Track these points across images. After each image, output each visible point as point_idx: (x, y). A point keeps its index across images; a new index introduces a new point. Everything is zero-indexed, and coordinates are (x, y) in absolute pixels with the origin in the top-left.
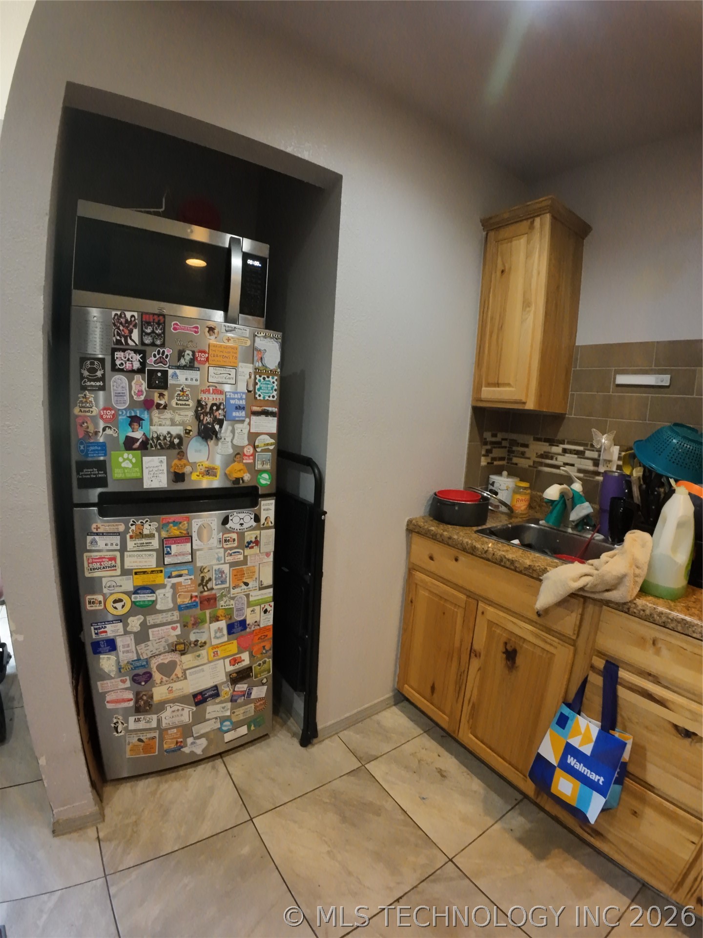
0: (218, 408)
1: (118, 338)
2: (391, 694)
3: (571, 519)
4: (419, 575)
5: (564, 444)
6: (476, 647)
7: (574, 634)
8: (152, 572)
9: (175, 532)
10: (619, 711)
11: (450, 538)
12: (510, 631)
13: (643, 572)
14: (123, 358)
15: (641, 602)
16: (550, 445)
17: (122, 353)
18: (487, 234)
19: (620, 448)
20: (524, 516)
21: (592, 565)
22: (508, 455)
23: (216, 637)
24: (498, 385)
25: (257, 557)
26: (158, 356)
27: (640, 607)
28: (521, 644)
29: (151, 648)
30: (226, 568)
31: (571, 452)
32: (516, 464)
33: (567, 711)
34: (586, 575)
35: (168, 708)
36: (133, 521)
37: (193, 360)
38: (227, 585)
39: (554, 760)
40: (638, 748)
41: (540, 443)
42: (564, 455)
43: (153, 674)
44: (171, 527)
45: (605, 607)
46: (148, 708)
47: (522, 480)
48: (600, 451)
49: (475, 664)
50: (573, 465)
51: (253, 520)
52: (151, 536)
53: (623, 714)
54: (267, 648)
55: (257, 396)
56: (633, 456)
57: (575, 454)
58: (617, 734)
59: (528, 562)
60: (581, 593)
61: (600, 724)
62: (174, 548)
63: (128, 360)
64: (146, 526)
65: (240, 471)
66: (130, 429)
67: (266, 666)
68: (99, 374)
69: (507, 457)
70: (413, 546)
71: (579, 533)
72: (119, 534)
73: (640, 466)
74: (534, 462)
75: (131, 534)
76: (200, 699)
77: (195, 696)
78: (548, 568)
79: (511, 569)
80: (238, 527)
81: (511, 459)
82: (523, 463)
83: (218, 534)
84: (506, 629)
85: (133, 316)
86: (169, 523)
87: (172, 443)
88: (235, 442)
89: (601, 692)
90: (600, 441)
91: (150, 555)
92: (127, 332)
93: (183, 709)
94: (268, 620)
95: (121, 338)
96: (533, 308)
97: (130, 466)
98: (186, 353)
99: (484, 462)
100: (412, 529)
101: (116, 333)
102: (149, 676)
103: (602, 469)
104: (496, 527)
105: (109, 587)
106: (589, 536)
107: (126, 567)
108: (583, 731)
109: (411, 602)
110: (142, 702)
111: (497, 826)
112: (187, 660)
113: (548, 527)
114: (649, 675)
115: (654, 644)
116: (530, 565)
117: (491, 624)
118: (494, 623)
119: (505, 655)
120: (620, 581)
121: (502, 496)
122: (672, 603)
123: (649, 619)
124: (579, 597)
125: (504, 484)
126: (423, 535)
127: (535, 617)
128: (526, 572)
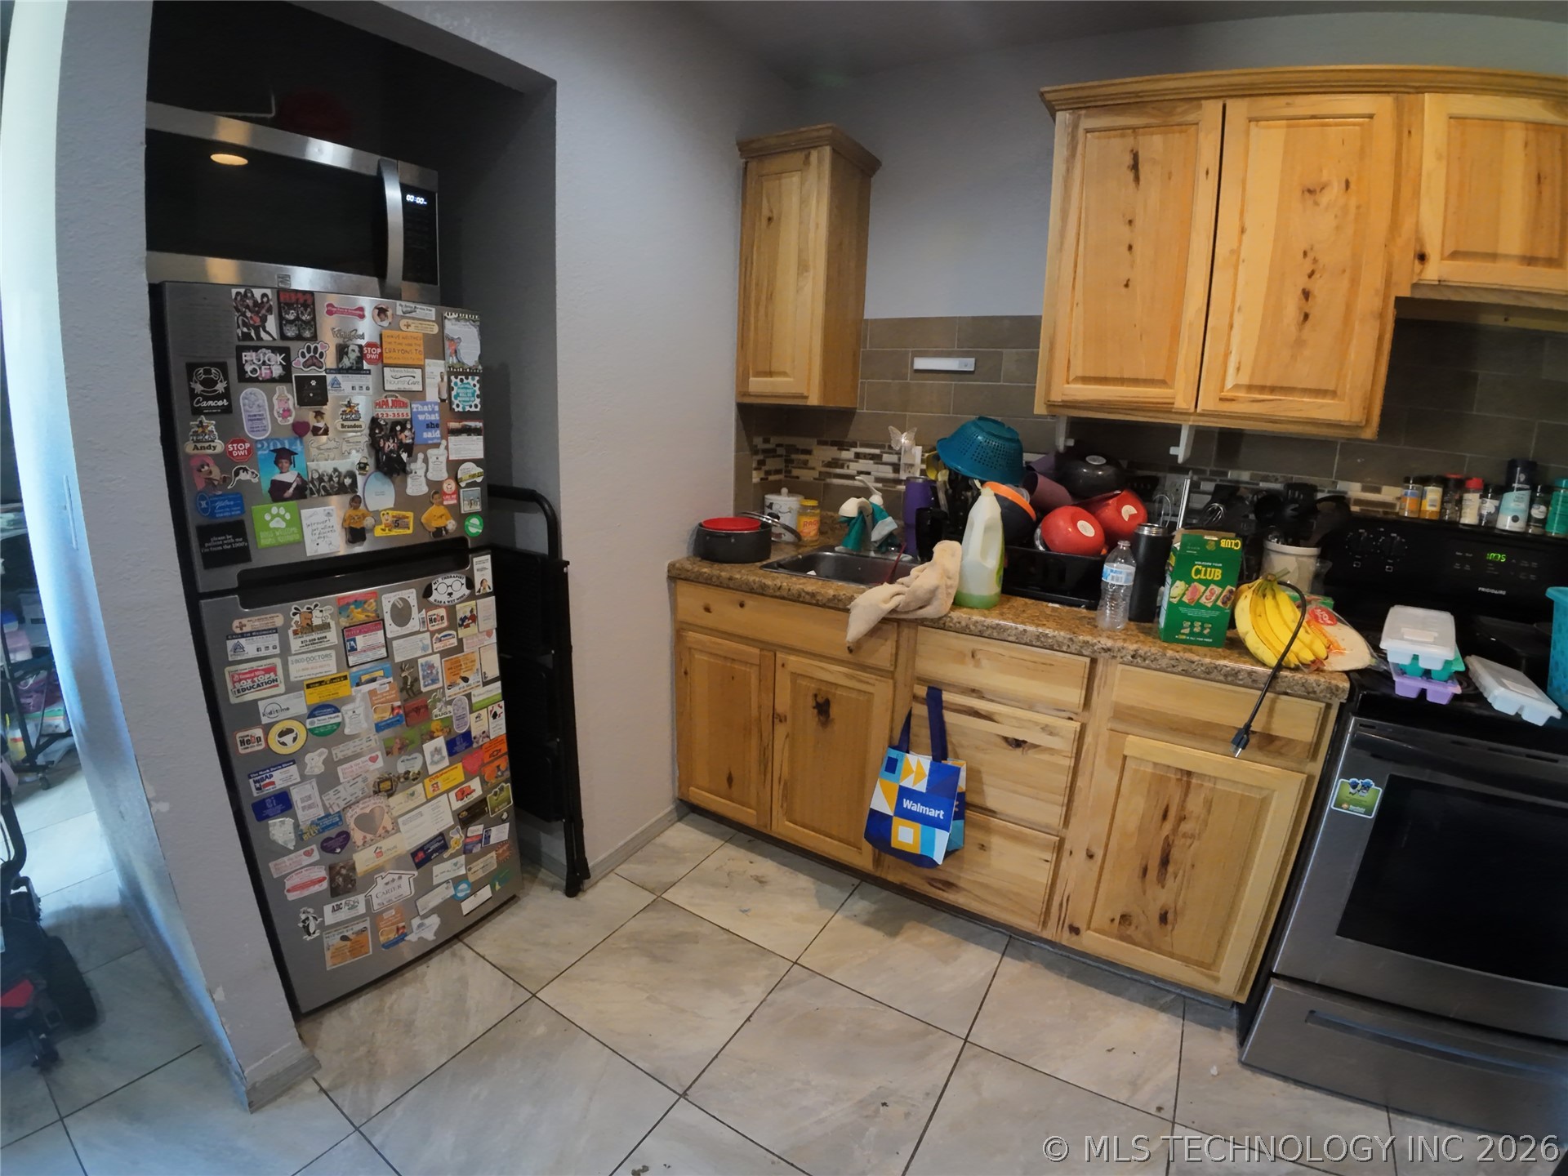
0: (403, 429)
1: (245, 330)
2: (671, 807)
3: (873, 539)
4: (692, 636)
5: (856, 447)
6: (780, 709)
7: (891, 665)
8: (332, 680)
9: (359, 616)
10: (948, 738)
11: (731, 579)
12: (818, 680)
13: (955, 582)
14: (255, 361)
15: (955, 615)
16: (839, 449)
17: (254, 354)
18: (746, 163)
19: (923, 448)
20: (814, 544)
21: (901, 584)
22: (786, 466)
23: (434, 763)
24: (770, 374)
25: (476, 639)
26: (308, 356)
27: (955, 620)
28: (833, 691)
29: (343, 794)
30: (436, 659)
31: (865, 456)
32: (798, 478)
33: (894, 754)
34: (897, 595)
35: (379, 880)
36: (296, 609)
37: (360, 359)
38: (440, 685)
39: (888, 810)
40: (974, 775)
41: (826, 447)
42: (857, 462)
43: (352, 833)
44: (352, 611)
45: (920, 628)
46: (350, 886)
47: (807, 498)
48: (900, 454)
49: (781, 730)
50: (868, 473)
51: (464, 586)
52: (325, 626)
53: (954, 741)
54: (503, 768)
55: (454, 406)
56: (937, 458)
57: (871, 459)
58: (950, 762)
59: (831, 592)
60: (894, 616)
61: (930, 757)
62: (361, 641)
63: (264, 363)
64: (316, 613)
65: (441, 517)
66: (277, 470)
67: (504, 794)
68: (220, 387)
69: (784, 469)
70: (680, 600)
71: (883, 557)
72: (275, 630)
73: (945, 468)
75: (295, 628)
76: (424, 856)
77: (414, 854)
78: (855, 595)
79: (815, 605)
80: (445, 598)
81: (790, 471)
82: (806, 475)
83: (420, 611)
84: (812, 678)
85: (264, 295)
86: (348, 604)
87: (341, 484)
88: (430, 476)
89: (927, 723)
90: (899, 441)
91: (326, 656)
92: (258, 320)
93: (400, 878)
94: (499, 728)
95: (249, 329)
96: (811, 273)
97: (283, 525)
98: (350, 348)
99: (756, 477)
100: (676, 576)
101: (240, 322)
102: (345, 837)
103: (903, 476)
104: (784, 559)
105: (271, 713)
106: (895, 558)
107: (292, 679)
108: (914, 768)
109: (686, 673)
110: (341, 879)
111: (838, 916)
112: (398, 801)
113: (846, 553)
114: (973, 691)
115: (973, 656)
116: (834, 596)
117: (795, 676)
118: (799, 675)
119: (816, 711)
120: (933, 593)
121: (786, 519)
122: (986, 612)
123: (965, 631)
124: (892, 622)
125: (785, 505)
126: (692, 581)
127: (846, 655)
128: (831, 605)
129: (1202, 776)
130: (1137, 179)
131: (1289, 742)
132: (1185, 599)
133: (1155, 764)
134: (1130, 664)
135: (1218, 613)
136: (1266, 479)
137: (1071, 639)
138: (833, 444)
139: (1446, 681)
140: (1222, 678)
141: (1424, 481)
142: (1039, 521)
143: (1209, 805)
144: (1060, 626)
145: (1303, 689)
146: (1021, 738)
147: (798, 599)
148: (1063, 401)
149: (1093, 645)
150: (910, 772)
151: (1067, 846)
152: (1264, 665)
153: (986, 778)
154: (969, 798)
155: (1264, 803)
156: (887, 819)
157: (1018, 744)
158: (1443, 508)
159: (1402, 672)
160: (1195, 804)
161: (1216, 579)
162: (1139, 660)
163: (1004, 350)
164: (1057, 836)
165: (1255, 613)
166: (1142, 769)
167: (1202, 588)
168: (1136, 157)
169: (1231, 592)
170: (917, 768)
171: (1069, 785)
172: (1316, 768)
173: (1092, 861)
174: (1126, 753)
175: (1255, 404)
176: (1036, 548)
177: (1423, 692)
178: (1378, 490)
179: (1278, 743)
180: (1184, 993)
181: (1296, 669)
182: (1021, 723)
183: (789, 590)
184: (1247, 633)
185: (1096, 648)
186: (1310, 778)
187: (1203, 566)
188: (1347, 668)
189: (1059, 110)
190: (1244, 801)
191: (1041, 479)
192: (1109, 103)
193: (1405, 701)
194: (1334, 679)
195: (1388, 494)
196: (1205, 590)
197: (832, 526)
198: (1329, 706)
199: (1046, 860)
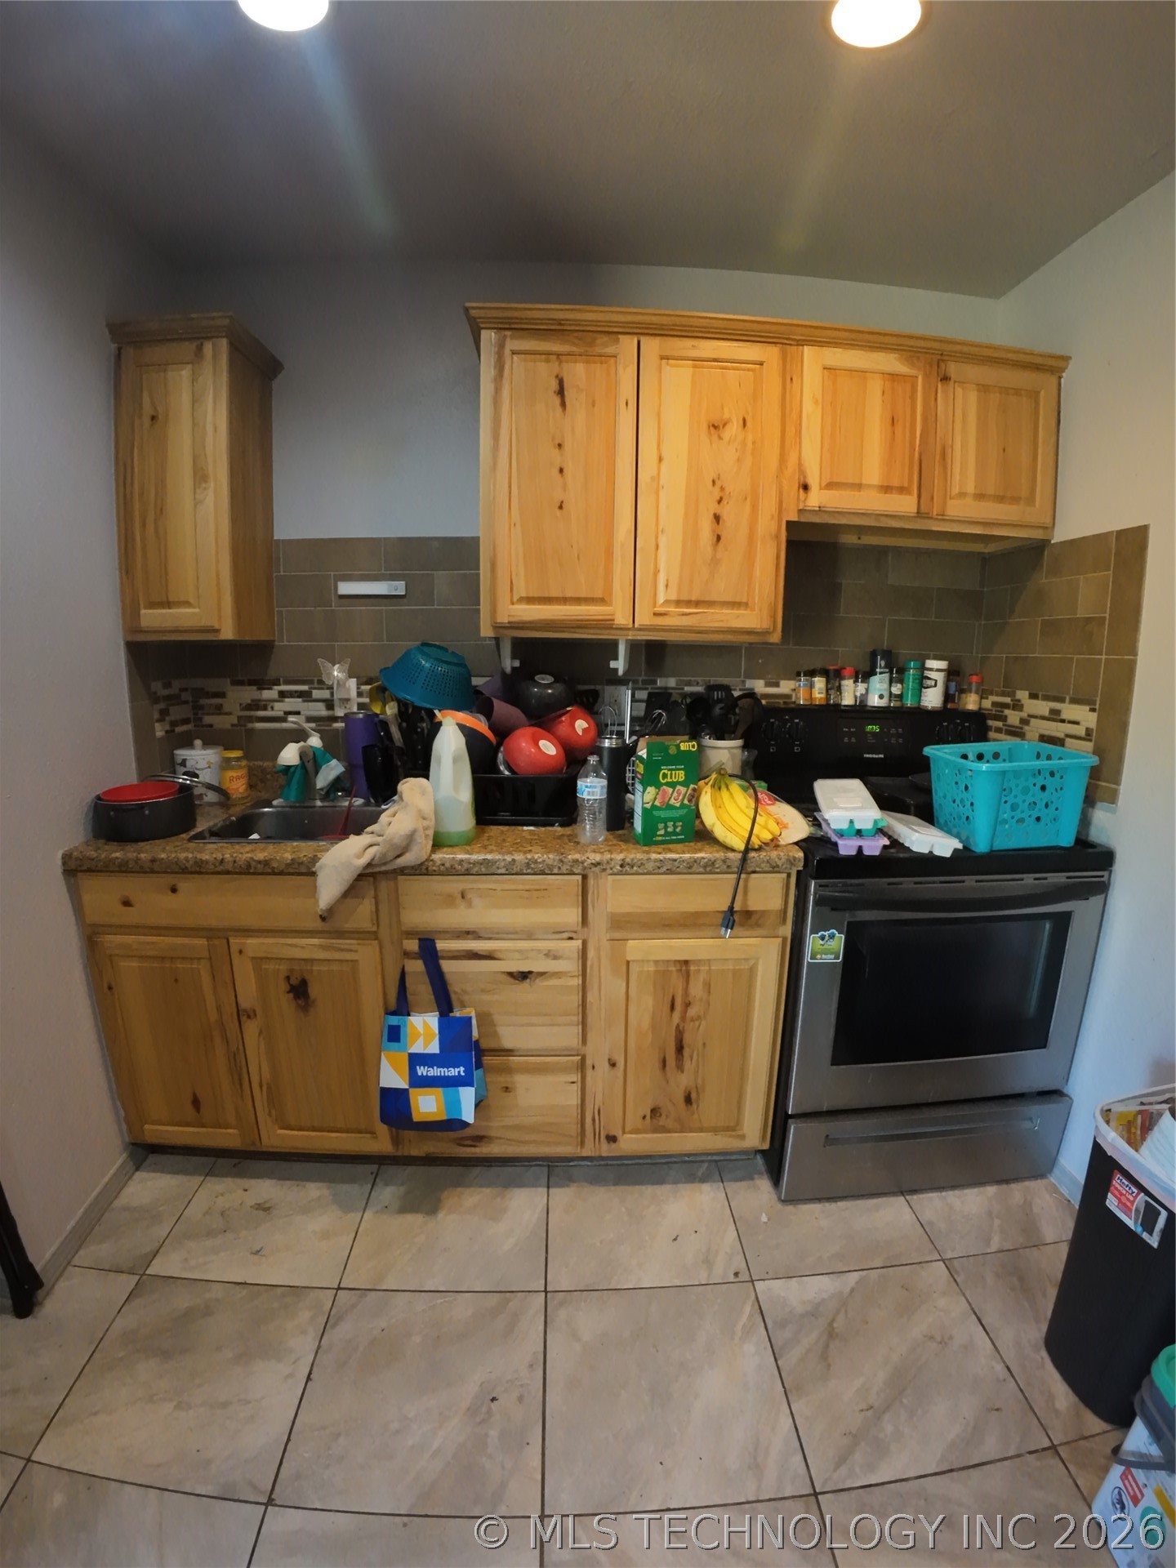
5: (279, 685)
6: (245, 1003)
7: (374, 924)
12: (287, 959)
13: (431, 823)
15: (438, 856)
19: (357, 681)
20: (245, 801)
21: (372, 833)
22: (194, 714)
24: (168, 604)
27: (439, 863)
28: (308, 968)
31: (291, 694)
32: (211, 726)
33: (394, 1020)
34: (371, 846)
39: (402, 1083)
40: (485, 1018)
41: (240, 688)
42: (282, 701)
45: (400, 878)
47: (226, 749)
48: (332, 688)
49: (252, 1027)
50: (298, 713)
56: (382, 690)
57: (299, 697)
58: (457, 1013)
59: (288, 856)
60: (370, 871)
61: (438, 1013)
69: (192, 717)
71: (332, 804)
73: (393, 700)
78: (319, 855)
79: (269, 874)
81: (201, 719)
84: (281, 959)
90: (330, 674)
99: (160, 731)
103: (340, 712)
104: (216, 825)
106: (347, 804)
108: (422, 1032)
113: (287, 807)
114: (468, 933)
115: (463, 897)
116: (292, 860)
117: (258, 961)
118: (261, 959)
119: (291, 995)
120: (410, 839)
121: (206, 776)
122: (468, 848)
123: (450, 871)
124: (369, 877)
125: (202, 760)
126: (100, 871)
127: (318, 924)
128: (291, 871)
129: (698, 962)
131: (763, 913)
132: (657, 803)
133: (656, 962)
134: (620, 873)
135: (685, 811)
137: (561, 860)
138: (251, 683)
139: (874, 836)
140: (701, 870)
142: (500, 744)
143: (708, 987)
144: (547, 848)
145: (768, 865)
146: (525, 969)
147: (248, 870)
149: (582, 862)
150: (418, 1035)
151: (589, 1062)
153: (497, 1018)
154: (484, 1045)
155: (752, 971)
156: (403, 1094)
157: (524, 976)
159: (840, 834)
160: (696, 990)
161: (680, 780)
162: (628, 868)
164: (578, 1055)
165: (717, 806)
166: (645, 969)
167: (670, 790)
169: (694, 790)
171: (580, 1003)
172: (787, 930)
173: (615, 1069)
174: (628, 959)
176: (502, 773)
177: (860, 849)
179: (754, 918)
180: (715, 1158)
181: (760, 849)
182: (525, 955)
183: (235, 862)
184: (714, 825)
185: (586, 864)
186: (785, 939)
187: (669, 770)
188: (796, 840)
190: (736, 973)
191: (496, 702)
193: (848, 858)
194: (791, 851)
196: (673, 791)
197: (266, 778)
198: (789, 875)
199: (573, 1083)
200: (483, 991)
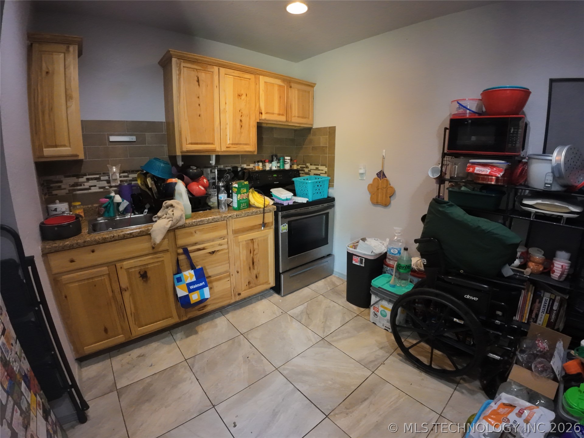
6: (123, 286)
11: (85, 242)
15: (188, 222)
18: (31, 44)
28: (147, 267)
33: (178, 276)
39: (186, 293)
45: (177, 230)
49: (126, 295)
50: (95, 186)
70: (51, 262)
74: (69, 190)
90: (112, 170)
96: (74, 100)
100: (46, 253)
108: (189, 276)
109: (66, 297)
111: (178, 342)
114: (196, 243)
115: (195, 233)
117: (128, 270)
118: (129, 268)
119: (141, 278)
126: (61, 251)
127: (151, 251)
129: (255, 239)
130: (199, 85)
131: (269, 223)
132: (241, 199)
133: (246, 241)
134: (236, 218)
135: (247, 200)
136: (227, 167)
137: (221, 217)
141: (258, 162)
143: (258, 245)
145: (269, 210)
146: (214, 250)
148: (187, 151)
149: (227, 217)
150: (187, 278)
151: (231, 274)
152: (260, 208)
153: (208, 267)
155: (267, 239)
156: (186, 296)
157: (213, 252)
158: (263, 167)
160: (255, 246)
161: (245, 192)
162: (238, 216)
163: (146, 133)
164: (229, 272)
166: (243, 243)
167: (243, 195)
168: (198, 78)
169: (248, 194)
170: (189, 275)
171: (228, 257)
172: (273, 227)
173: (239, 273)
174: (239, 241)
175: (234, 148)
177: (288, 203)
178: (249, 166)
179: (267, 224)
180: (261, 294)
182: (213, 246)
185: (228, 217)
186: (273, 229)
188: (271, 205)
189: (173, 57)
190: (264, 240)
192: (191, 60)
194: (271, 207)
195: (252, 166)
198: (273, 213)
199: (229, 280)
200: (203, 260)
